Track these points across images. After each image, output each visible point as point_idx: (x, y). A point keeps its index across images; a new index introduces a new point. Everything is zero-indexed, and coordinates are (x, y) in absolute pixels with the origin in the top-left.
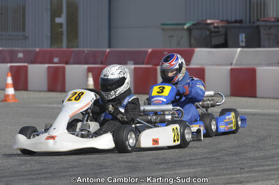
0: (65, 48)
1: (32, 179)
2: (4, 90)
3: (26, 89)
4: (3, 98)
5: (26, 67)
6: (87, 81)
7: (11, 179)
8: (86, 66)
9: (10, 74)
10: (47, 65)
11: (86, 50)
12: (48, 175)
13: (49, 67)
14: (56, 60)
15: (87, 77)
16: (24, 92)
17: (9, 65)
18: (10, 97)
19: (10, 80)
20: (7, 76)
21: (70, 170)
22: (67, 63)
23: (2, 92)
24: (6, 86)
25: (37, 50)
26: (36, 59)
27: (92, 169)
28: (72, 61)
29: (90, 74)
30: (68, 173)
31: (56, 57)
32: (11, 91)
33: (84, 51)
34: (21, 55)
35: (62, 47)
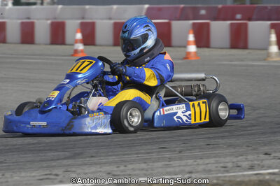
0: (248, 4)
1: (209, 138)
2: (185, 47)
3: (207, 46)
4: (184, 55)
5: (208, 24)
6: (269, 37)
7: (189, 138)
8: (269, 22)
9: (191, 32)
10: (229, 22)
11: (269, 5)
12: (226, 134)
13: (232, 24)
14: (239, 16)
15: (270, 33)
16: (206, 49)
17: (191, 22)
18: (192, 55)
19: (191, 38)
20: (189, 33)
21: (249, 129)
22: (250, 19)
23: (183, 49)
24: (188, 43)
25: (220, 6)
26: (219, 15)
27: (271, 128)
28: (254, 17)
29: (273, 31)
30: (246, 132)
31: (239, 13)
32: (192, 48)
33: (266, 8)
34: (203, 12)
35: (244, 4)
